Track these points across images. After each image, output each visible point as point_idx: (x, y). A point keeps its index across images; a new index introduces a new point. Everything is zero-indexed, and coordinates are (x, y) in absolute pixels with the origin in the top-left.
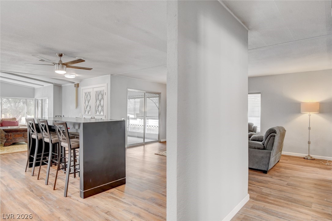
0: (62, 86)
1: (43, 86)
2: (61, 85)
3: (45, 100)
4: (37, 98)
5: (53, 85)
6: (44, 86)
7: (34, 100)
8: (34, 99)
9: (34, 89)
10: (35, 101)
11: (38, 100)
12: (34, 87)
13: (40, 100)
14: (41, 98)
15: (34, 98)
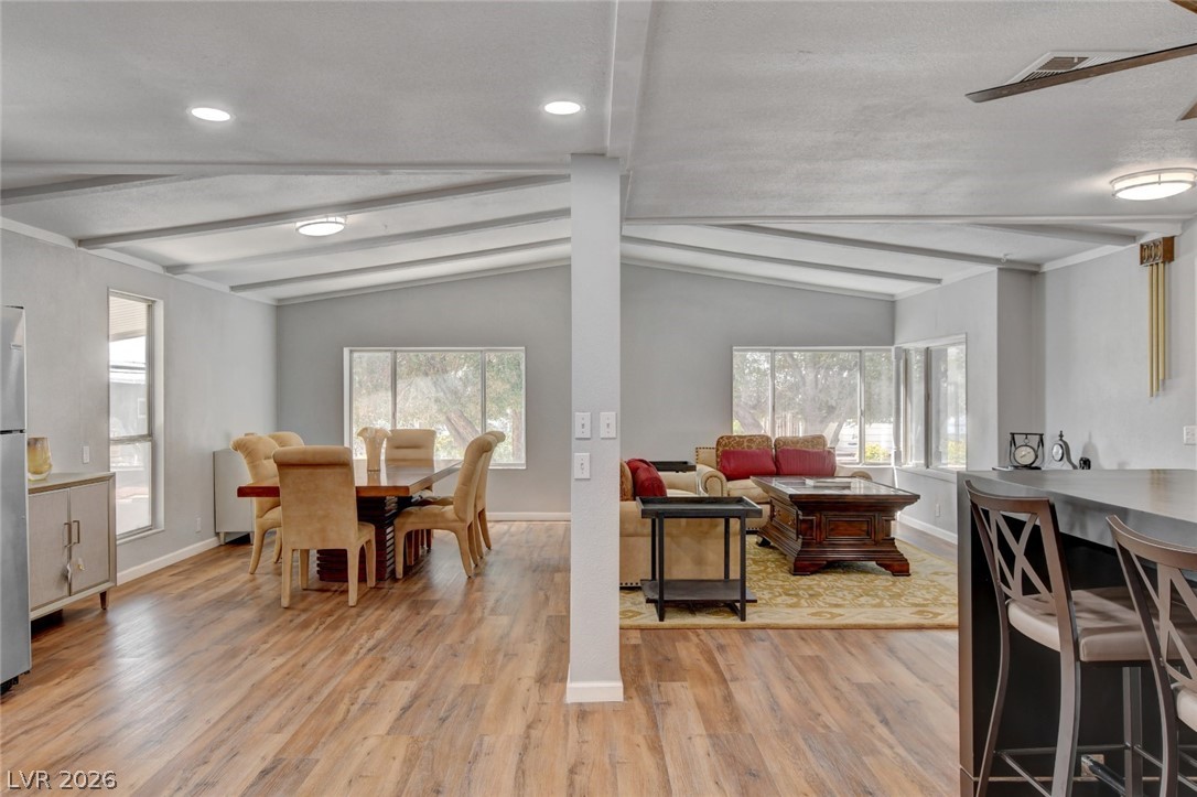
0: (1047, 268)
1: (938, 281)
2: (1039, 265)
3: (943, 352)
4: (906, 346)
5: (994, 269)
6: (944, 283)
7: (893, 353)
8: (893, 348)
9: (894, 302)
10: (898, 358)
11: (906, 351)
12: (892, 296)
13: (917, 350)
14: (922, 345)
15: (892, 343)
